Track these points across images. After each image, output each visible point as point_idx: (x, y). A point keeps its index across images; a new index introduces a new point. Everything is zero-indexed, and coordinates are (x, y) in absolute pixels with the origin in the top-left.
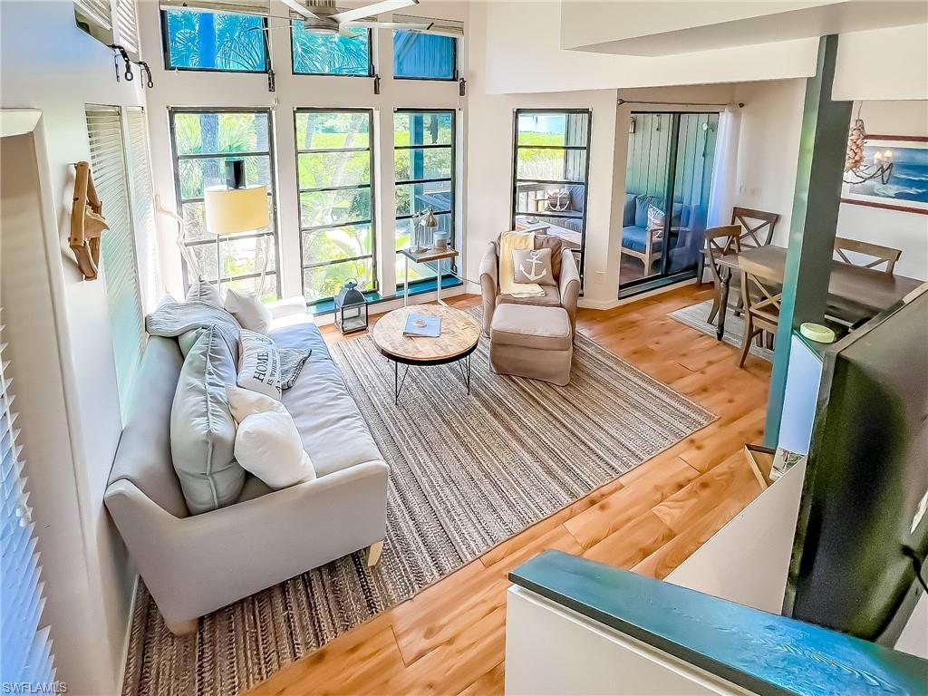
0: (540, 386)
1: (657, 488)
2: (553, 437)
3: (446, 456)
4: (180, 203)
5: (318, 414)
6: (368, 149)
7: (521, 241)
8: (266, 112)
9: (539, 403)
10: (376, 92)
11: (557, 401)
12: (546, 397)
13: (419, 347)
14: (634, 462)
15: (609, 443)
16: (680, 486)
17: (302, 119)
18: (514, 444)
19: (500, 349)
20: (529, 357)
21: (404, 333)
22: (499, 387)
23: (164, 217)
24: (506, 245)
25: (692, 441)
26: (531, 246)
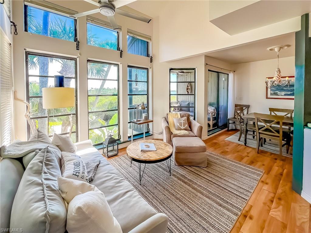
0: (197, 168)
1: (265, 204)
2: (212, 189)
3: (173, 206)
4: (28, 98)
5: (112, 192)
6: (117, 80)
7: (175, 115)
8: (74, 60)
9: (200, 175)
10: (121, 57)
11: (206, 173)
12: (202, 173)
13: (150, 155)
14: (249, 194)
15: (235, 188)
16: (272, 201)
17: (90, 65)
18: (199, 194)
19: (179, 154)
20: (191, 157)
21: (141, 151)
22: (181, 171)
23: (19, 103)
24: (170, 117)
25: (262, 182)
26: (180, 117)
